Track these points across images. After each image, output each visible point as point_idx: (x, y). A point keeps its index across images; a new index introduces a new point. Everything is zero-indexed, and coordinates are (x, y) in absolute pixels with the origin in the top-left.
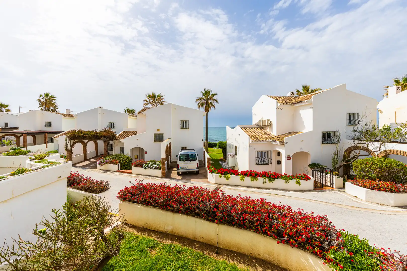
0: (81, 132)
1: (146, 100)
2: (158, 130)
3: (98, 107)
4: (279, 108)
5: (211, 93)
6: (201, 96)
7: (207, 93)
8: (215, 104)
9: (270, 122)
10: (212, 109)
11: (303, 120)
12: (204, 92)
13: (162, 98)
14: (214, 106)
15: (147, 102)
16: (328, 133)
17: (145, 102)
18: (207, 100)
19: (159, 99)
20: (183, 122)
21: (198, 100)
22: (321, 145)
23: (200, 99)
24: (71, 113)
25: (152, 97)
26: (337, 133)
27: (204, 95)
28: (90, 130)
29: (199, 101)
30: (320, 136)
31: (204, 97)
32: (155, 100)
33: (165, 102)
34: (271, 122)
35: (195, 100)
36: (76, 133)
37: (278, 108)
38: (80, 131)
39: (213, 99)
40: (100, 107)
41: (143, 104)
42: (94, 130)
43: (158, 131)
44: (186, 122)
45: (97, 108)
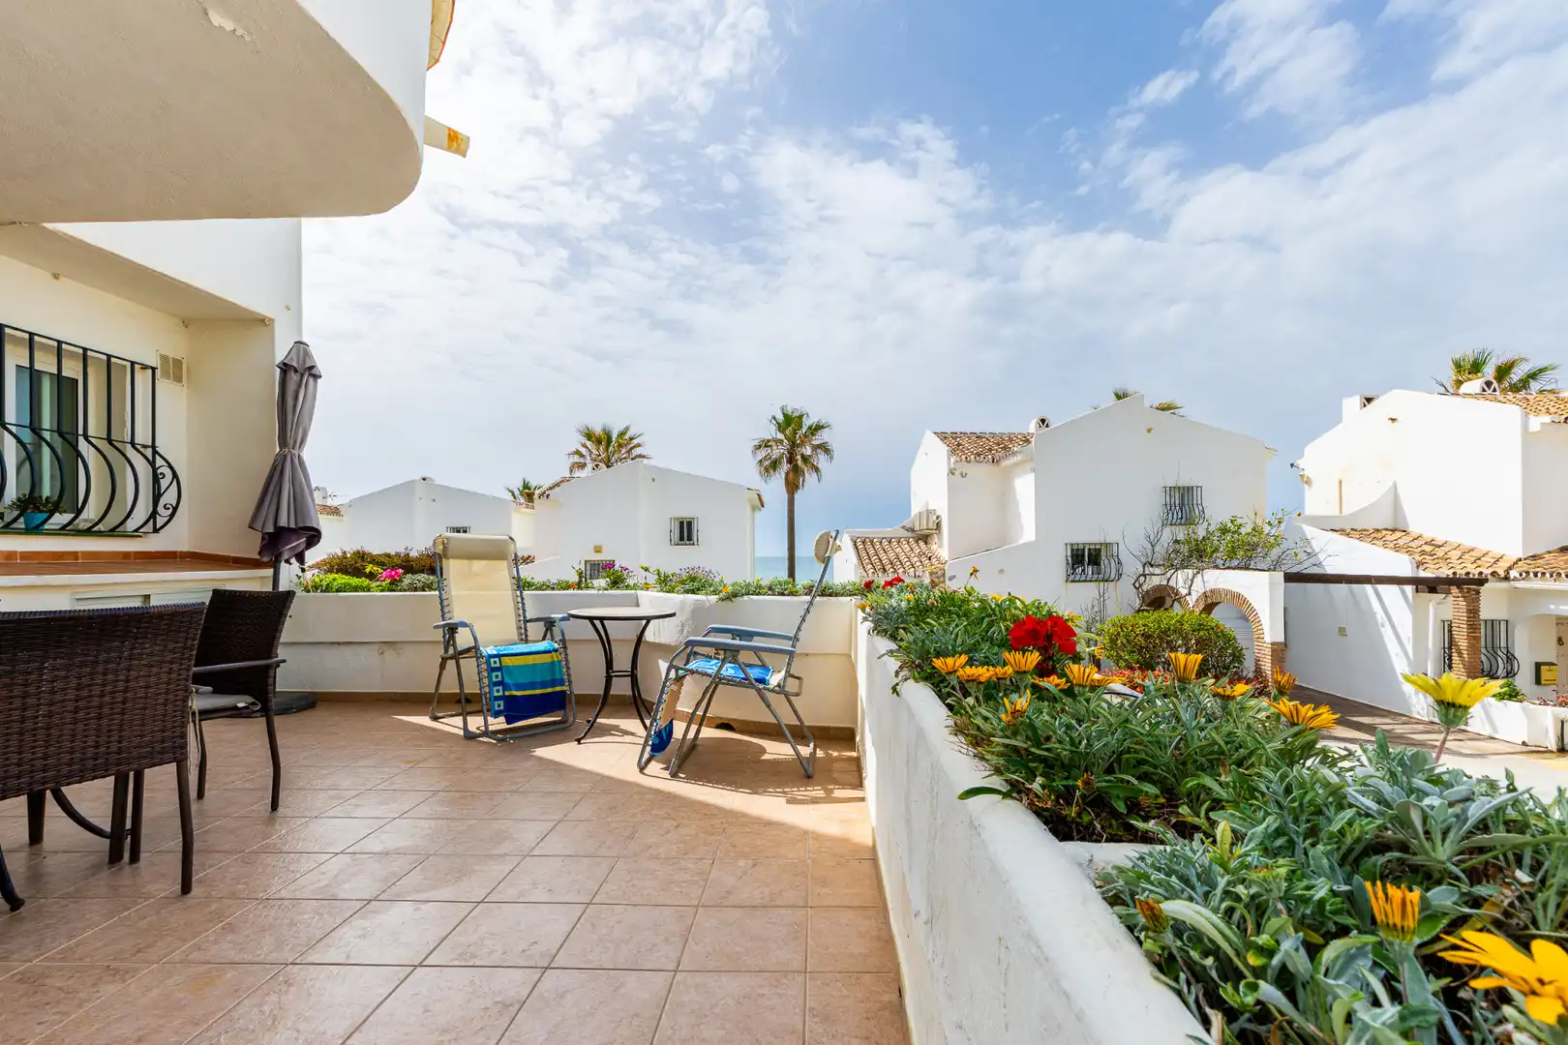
0: (363, 557)
1: (578, 453)
2: (598, 550)
3: (418, 477)
4: (957, 473)
5: (807, 423)
6: (771, 432)
7: (790, 422)
8: (821, 460)
9: (935, 517)
10: (810, 478)
11: (1021, 510)
12: (780, 418)
13: (635, 442)
14: (817, 470)
15: (582, 460)
16: (1089, 549)
17: (577, 459)
18: (793, 445)
19: (620, 446)
20: (682, 523)
21: (760, 446)
22: (1065, 584)
23: (765, 444)
24: (330, 502)
25: (599, 442)
26: (1115, 548)
27: (781, 428)
28: (388, 551)
29: (762, 454)
30: (1060, 558)
31: (780, 436)
32: (611, 449)
33: (644, 457)
34: (938, 517)
35: (750, 448)
36: (346, 558)
37: (952, 472)
38: (358, 552)
39: (815, 443)
40: (424, 479)
41: (569, 465)
42: (402, 550)
43: (597, 552)
44: (690, 524)
45: (414, 481)
